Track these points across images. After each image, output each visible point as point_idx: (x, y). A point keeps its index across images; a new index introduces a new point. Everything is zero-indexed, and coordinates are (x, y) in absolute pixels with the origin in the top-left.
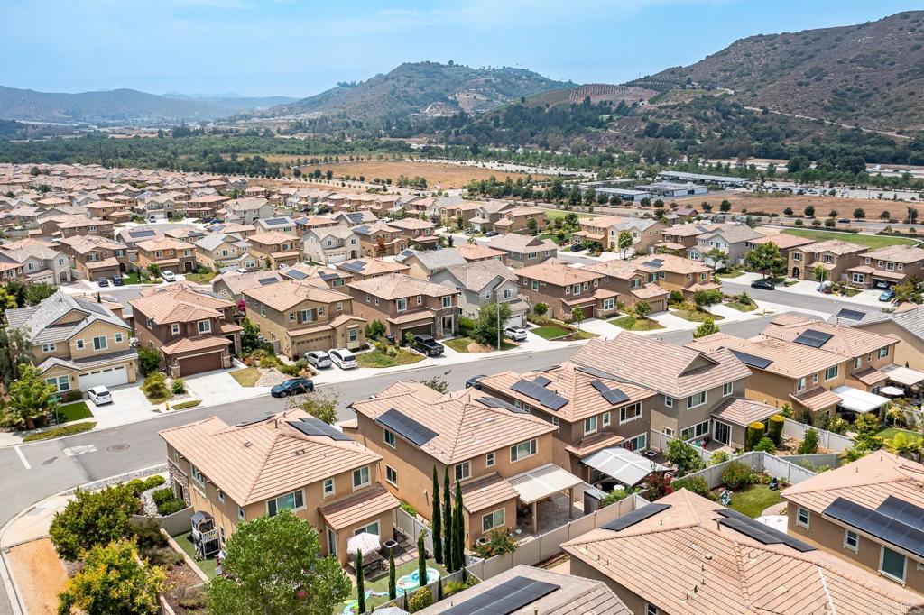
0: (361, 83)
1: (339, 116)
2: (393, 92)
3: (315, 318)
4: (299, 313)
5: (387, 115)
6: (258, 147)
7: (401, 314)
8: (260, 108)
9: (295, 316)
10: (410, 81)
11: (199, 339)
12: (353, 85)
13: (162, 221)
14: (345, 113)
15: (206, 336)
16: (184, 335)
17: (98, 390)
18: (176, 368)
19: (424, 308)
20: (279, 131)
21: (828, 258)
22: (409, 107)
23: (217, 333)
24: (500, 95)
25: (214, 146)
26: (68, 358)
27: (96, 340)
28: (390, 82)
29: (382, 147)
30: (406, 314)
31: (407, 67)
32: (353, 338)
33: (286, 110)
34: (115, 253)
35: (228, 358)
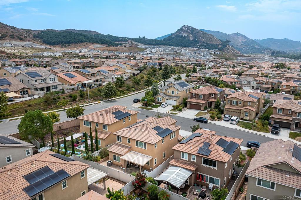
3: (237, 105)
4: (231, 101)
7: (279, 114)
9: (230, 102)
11: (199, 100)
15: (200, 99)
16: (195, 97)
17: (164, 103)
19: (291, 115)
26: (166, 94)
27: (172, 91)
30: (281, 115)
32: (246, 116)
34: (272, 83)
35: (202, 108)
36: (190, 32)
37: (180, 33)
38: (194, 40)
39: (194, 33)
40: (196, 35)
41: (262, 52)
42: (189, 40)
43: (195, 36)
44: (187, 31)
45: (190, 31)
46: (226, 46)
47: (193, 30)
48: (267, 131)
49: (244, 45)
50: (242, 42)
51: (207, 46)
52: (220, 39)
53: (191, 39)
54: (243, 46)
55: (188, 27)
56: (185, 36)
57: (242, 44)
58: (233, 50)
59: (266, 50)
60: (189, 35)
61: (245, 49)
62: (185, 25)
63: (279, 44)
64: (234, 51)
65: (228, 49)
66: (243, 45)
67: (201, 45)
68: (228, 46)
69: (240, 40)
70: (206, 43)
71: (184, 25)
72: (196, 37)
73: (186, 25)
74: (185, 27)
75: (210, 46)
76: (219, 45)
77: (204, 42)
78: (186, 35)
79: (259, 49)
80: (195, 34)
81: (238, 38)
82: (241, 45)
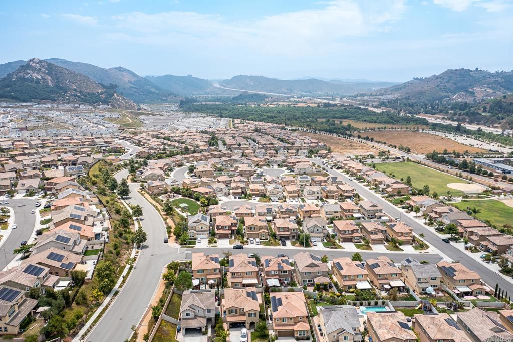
0: (426, 78)
1: (406, 98)
2: (438, 86)
3: (255, 229)
4: (251, 227)
5: (431, 98)
6: (355, 117)
7: (281, 231)
8: (373, 89)
10: (450, 79)
11: (225, 230)
12: (421, 79)
13: (276, 167)
14: (409, 97)
16: (222, 229)
17: (199, 239)
18: (218, 236)
20: (372, 106)
21: (477, 235)
22: (445, 94)
23: (229, 229)
24: (502, 89)
25: (336, 115)
26: (195, 230)
27: (202, 227)
28: (439, 80)
29: (414, 121)
31: (450, 72)
32: (263, 236)
33: (383, 92)
34: (242, 188)
35: (230, 236)
36: (47, 71)
37: (27, 73)
38: (56, 86)
39: (54, 72)
40: (59, 77)
41: (164, 100)
42: (48, 86)
43: (56, 79)
44: (40, 69)
45: (46, 69)
46: (114, 95)
47: (51, 68)
48: (279, 244)
49: (135, 88)
50: (130, 82)
51: (82, 97)
52: (100, 83)
53: (50, 84)
54: (134, 90)
55: (40, 62)
56: (37, 79)
57: (131, 85)
58: (124, 101)
59: (169, 96)
60: (45, 77)
61: (137, 95)
62: (34, 59)
63: (182, 83)
64: (127, 103)
65: (117, 100)
66: (133, 87)
67: (71, 95)
68: (115, 95)
69: (126, 80)
70: (80, 92)
71: (32, 58)
72: (59, 80)
73: (36, 57)
74: (35, 62)
75: (87, 96)
76: (102, 93)
77: (75, 90)
78: (39, 77)
79: (158, 94)
80: (56, 74)
81: (122, 75)
82: (131, 87)
